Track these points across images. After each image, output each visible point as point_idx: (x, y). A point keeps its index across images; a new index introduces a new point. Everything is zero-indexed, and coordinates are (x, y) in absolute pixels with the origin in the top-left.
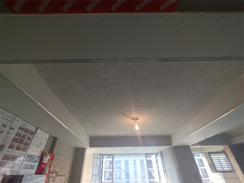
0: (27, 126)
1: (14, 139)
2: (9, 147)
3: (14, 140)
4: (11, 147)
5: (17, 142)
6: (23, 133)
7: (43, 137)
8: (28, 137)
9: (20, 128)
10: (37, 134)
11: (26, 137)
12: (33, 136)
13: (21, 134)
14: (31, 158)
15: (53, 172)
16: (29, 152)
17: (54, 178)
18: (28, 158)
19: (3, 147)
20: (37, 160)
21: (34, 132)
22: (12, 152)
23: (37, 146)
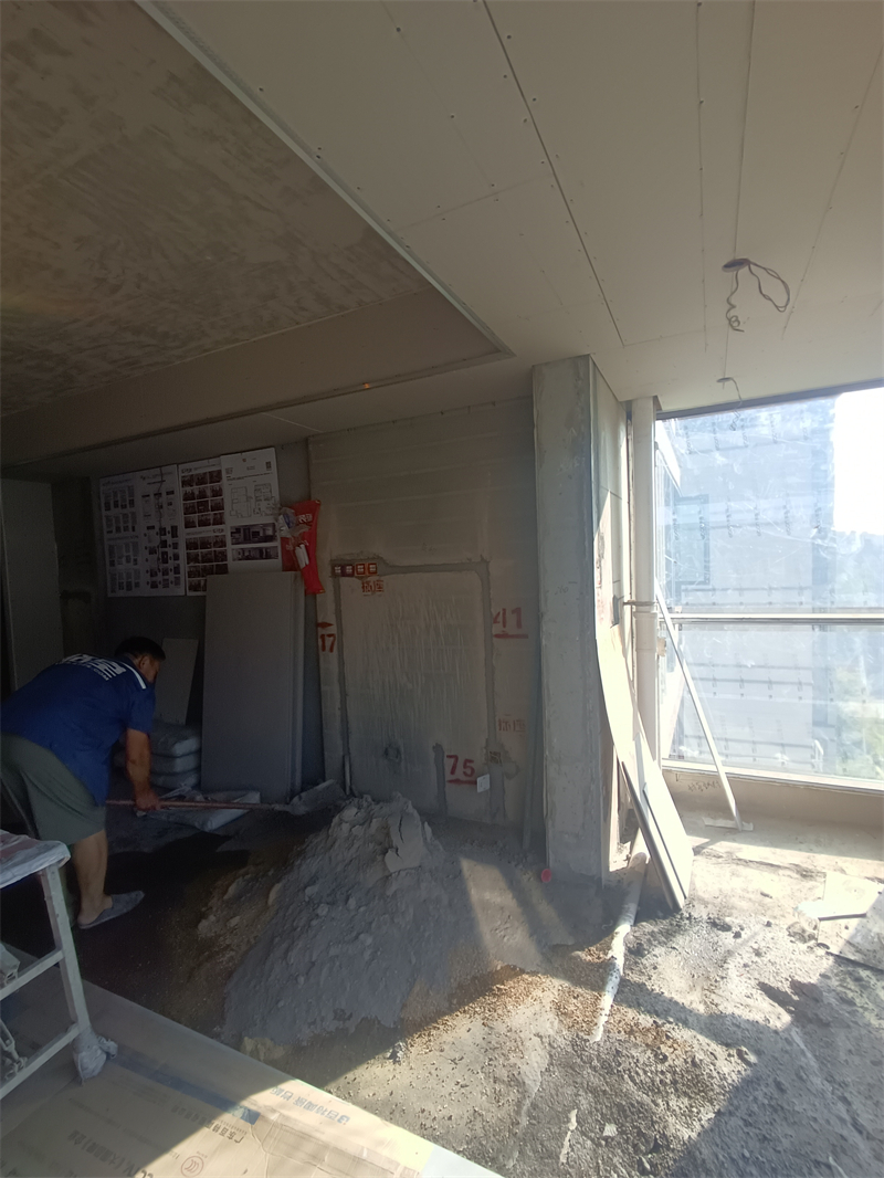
0: (196, 469)
1: (186, 509)
2: (186, 527)
3: (187, 511)
4: (189, 525)
5: (194, 513)
6: (196, 489)
7: (253, 468)
8: (213, 490)
9: (184, 483)
10: (230, 470)
11: (209, 493)
12: (222, 482)
13: (193, 493)
14: (246, 534)
15: (348, 558)
16: (231, 521)
17: (369, 579)
18: (237, 535)
19: (174, 530)
20: (270, 532)
21: (219, 472)
22: (196, 533)
23: (249, 498)
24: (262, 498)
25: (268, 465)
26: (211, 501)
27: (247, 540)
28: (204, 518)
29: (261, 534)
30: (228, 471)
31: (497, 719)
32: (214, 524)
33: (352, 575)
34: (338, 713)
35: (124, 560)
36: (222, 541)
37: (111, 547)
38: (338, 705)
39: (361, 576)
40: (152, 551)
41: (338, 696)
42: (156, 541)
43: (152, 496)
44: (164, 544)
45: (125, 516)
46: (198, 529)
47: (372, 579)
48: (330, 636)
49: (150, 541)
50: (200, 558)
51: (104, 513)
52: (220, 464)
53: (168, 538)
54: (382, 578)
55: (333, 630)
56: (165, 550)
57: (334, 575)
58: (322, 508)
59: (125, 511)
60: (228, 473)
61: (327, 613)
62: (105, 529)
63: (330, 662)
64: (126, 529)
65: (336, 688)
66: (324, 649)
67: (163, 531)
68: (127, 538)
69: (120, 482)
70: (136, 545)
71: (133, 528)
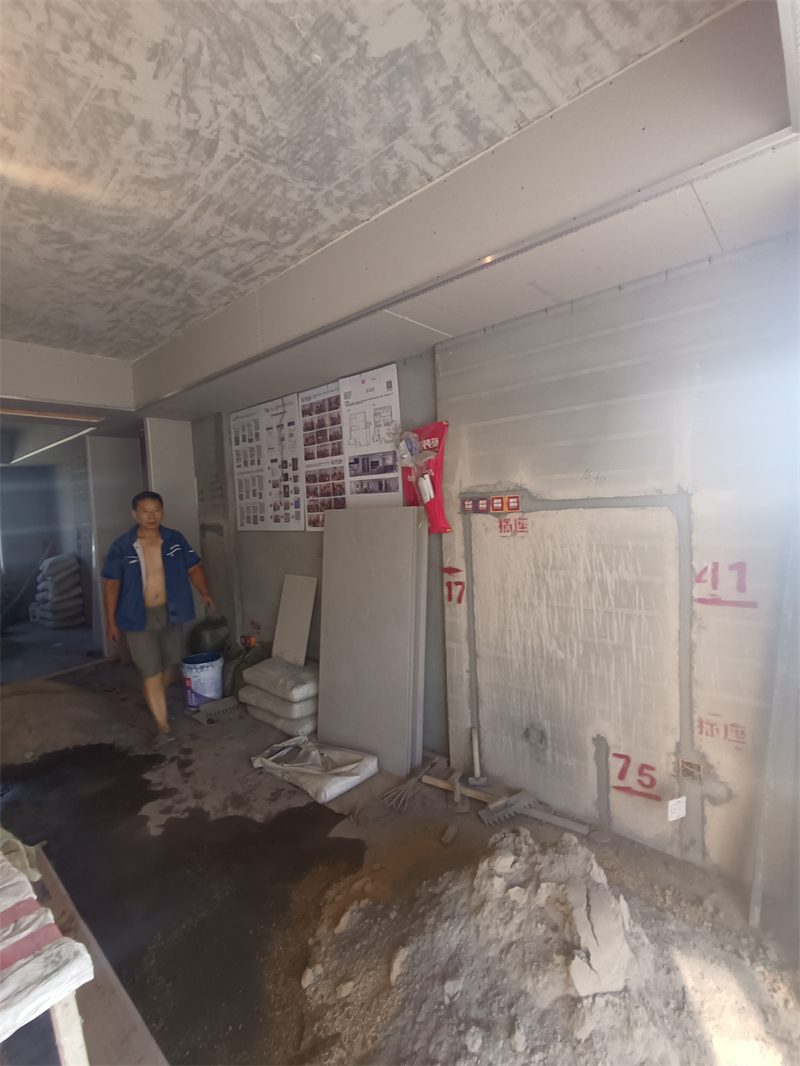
0: (315, 396)
1: (306, 440)
2: (306, 459)
3: (308, 441)
4: (308, 456)
5: (314, 444)
6: (315, 418)
8: (332, 419)
9: (305, 413)
11: (327, 421)
12: (340, 408)
14: (365, 464)
15: (482, 490)
16: (350, 451)
17: (508, 516)
18: (355, 466)
19: (295, 461)
20: (390, 462)
21: (338, 398)
22: (315, 465)
23: (367, 425)
24: (382, 423)
25: (389, 385)
26: (329, 429)
27: (365, 471)
28: (322, 449)
29: (381, 464)
30: (348, 395)
31: (696, 717)
32: (332, 455)
33: (486, 511)
34: (466, 676)
35: (251, 494)
36: (340, 473)
37: (240, 481)
38: (466, 666)
39: (498, 513)
40: (275, 485)
41: (466, 656)
42: (278, 476)
43: (275, 428)
44: (286, 477)
45: (252, 449)
46: (317, 461)
47: (513, 516)
48: (458, 583)
49: (273, 475)
50: (319, 491)
51: (235, 448)
52: (338, 389)
53: (289, 470)
54: (526, 515)
55: (462, 577)
56: (286, 483)
57: (464, 510)
58: (450, 430)
59: (253, 445)
60: (346, 397)
61: (455, 557)
62: (235, 464)
63: (457, 614)
64: (252, 463)
65: (464, 646)
66: (450, 598)
67: (284, 464)
68: (253, 472)
69: (248, 416)
70: (261, 479)
71: (259, 461)
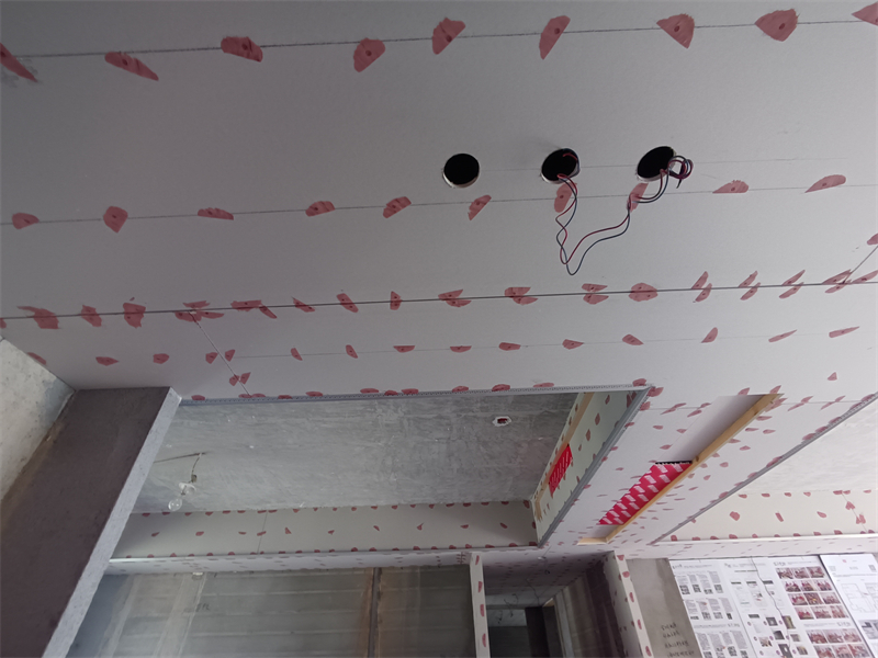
0: (790, 563)
2: (802, 618)
3: (795, 601)
4: (804, 616)
5: (805, 604)
6: (799, 582)
7: (856, 568)
8: (819, 584)
9: (780, 575)
10: (833, 568)
11: (815, 586)
12: (826, 577)
13: (796, 585)
16: (856, 615)
18: (870, 630)
19: (787, 621)
22: (816, 625)
23: (863, 595)
25: (872, 568)
26: (822, 595)
28: (820, 610)
32: (835, 616)
36: (854, 636)
37: (704, 636)
40: (765, 643)
42: (768, 631)
43: (744, 583)
44: (779, 634)
45: (713, 601)
46: (816, 621)
49: (758, 631)
50: (833, 652)
52: (817, 562)
53: (782, 627)
56: (782, 642)
59: (709, 596)
62: (688, 615)
64: (718, 616)
67: (772, 621)
68: (724, 626)
69: (697, 567)
70: (738, 636)
71: (729, 616)
